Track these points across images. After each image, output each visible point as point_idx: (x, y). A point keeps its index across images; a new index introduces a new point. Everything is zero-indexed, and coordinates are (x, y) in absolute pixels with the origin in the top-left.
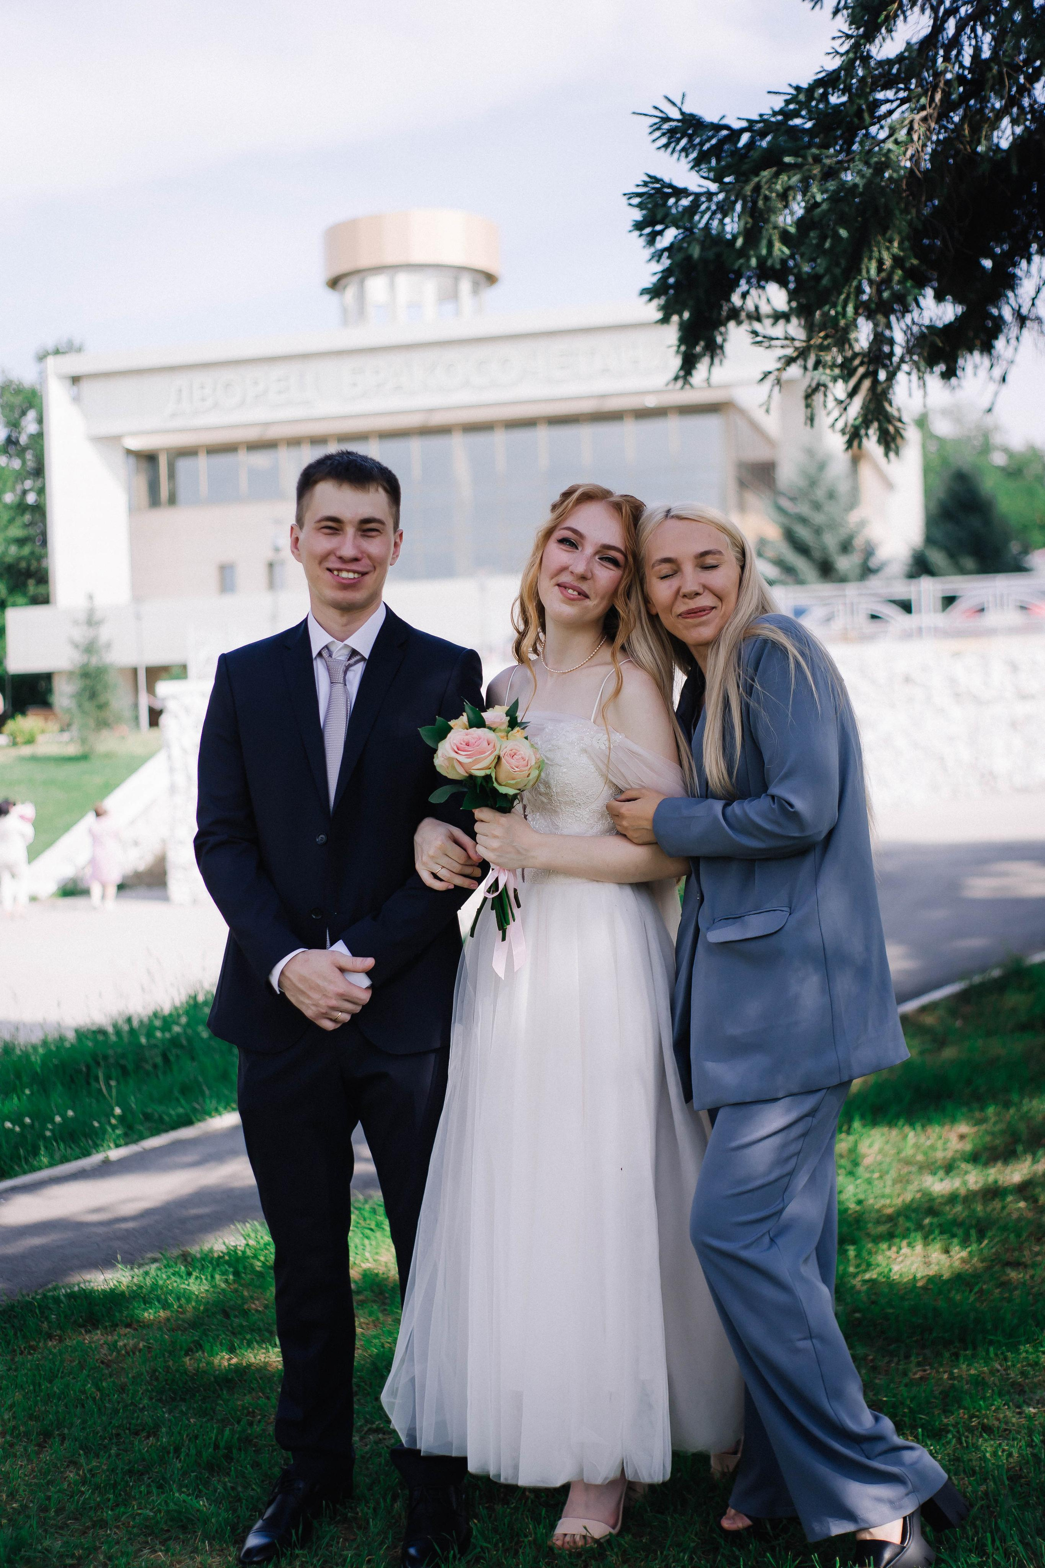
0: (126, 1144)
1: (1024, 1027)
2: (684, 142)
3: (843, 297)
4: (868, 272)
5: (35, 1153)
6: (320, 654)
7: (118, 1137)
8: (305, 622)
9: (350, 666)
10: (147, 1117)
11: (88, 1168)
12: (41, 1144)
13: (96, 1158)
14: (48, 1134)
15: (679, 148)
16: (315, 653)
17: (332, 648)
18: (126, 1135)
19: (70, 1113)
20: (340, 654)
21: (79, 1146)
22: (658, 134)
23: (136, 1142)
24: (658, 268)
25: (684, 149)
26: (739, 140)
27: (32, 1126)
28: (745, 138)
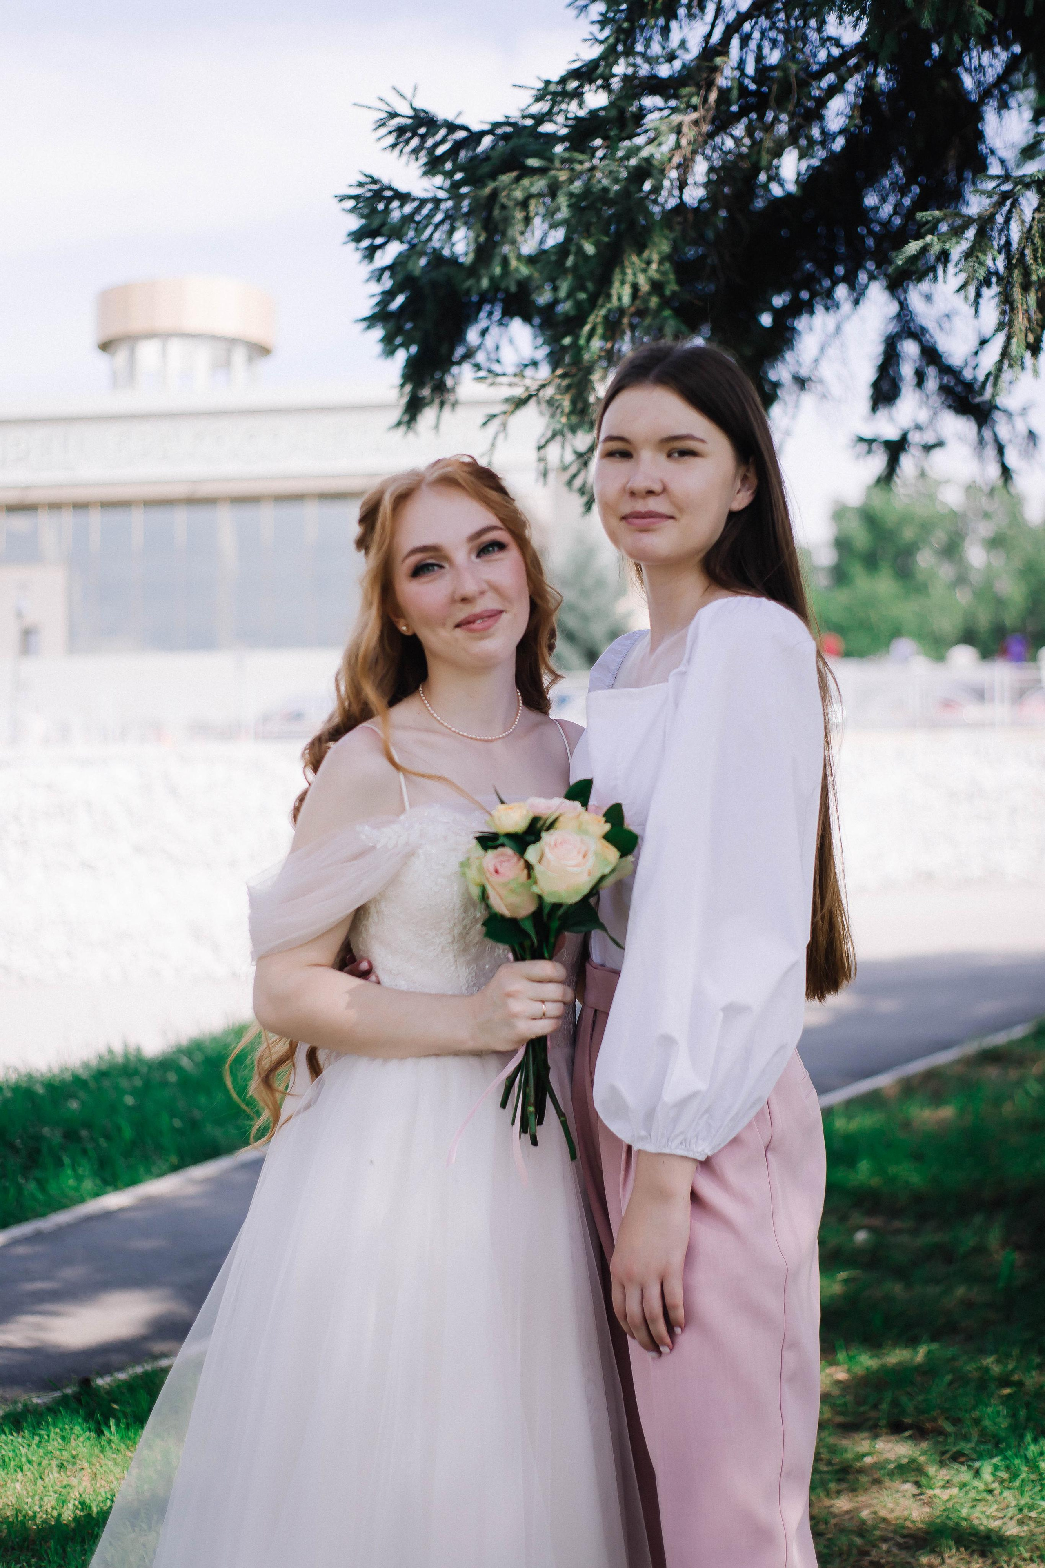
2: (415, 142)
3: (587, 328)
4: (620, 299)
15: (407, 149)
22: (383, 131)
24: (376, 289)
25: (413, 152)
26: (478, 144)
28: (486, 142)
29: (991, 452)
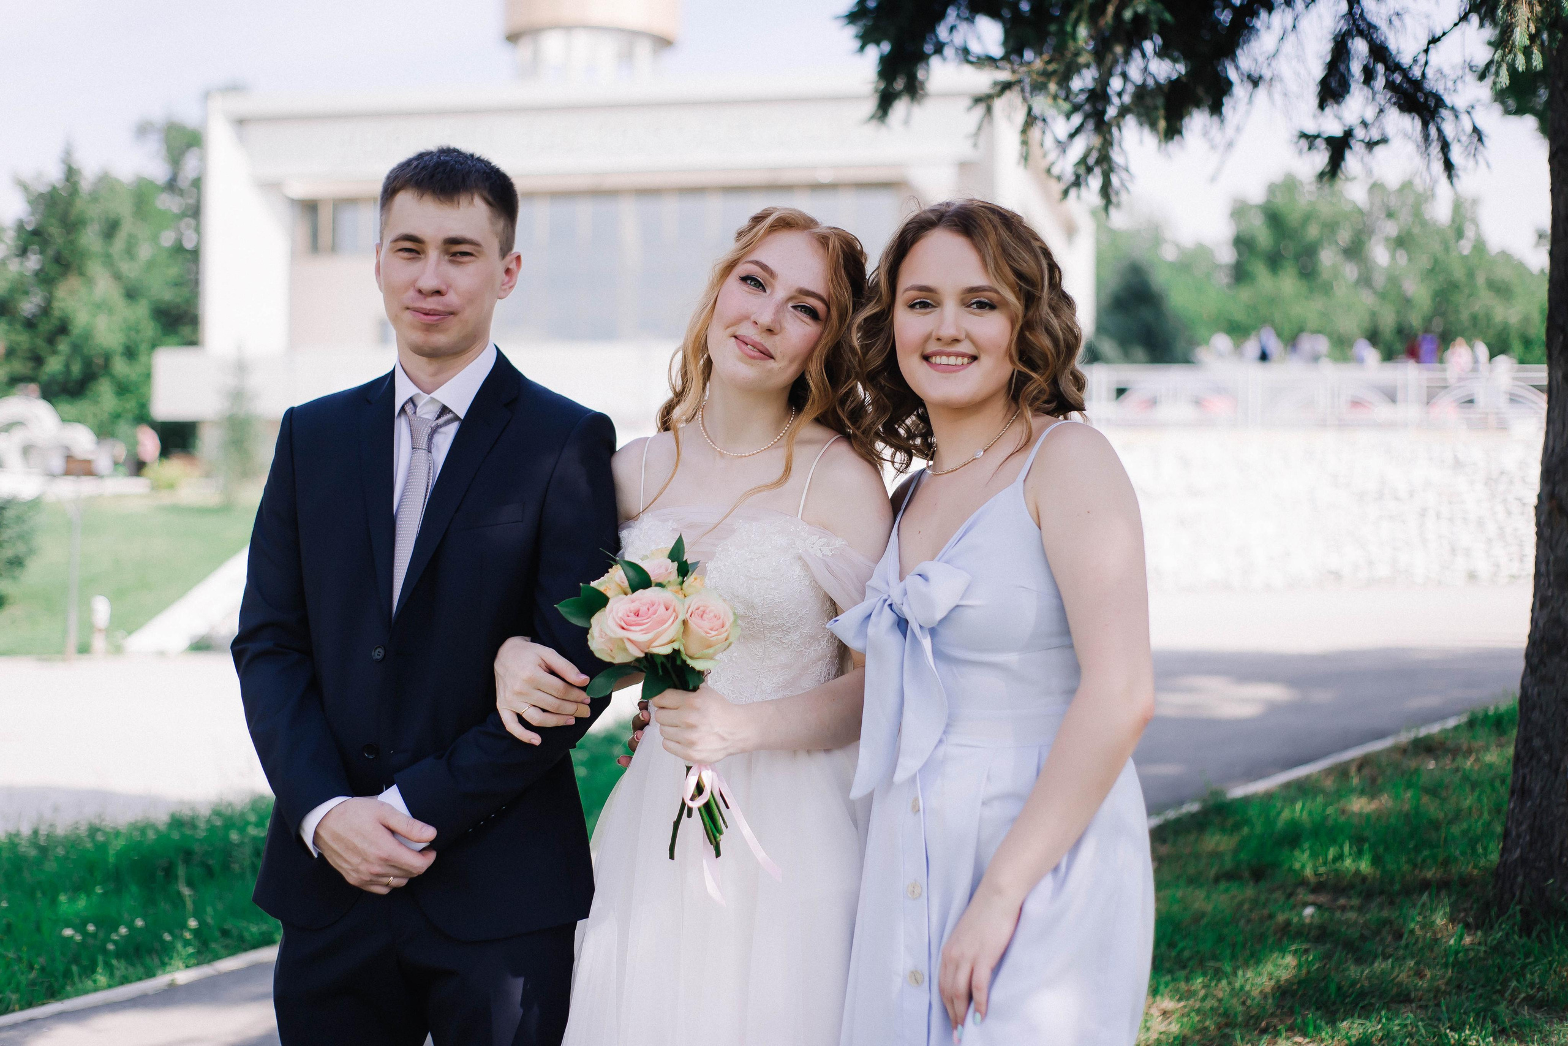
0: (199, 964)
1: (1231, 876)
5: (89, 970)
6: (403, 409)
7: (190, 956)
8: (391, 370)
10: (225, 933)
11: (150, 992)
12: (100, 959)
13: (161, 980)
14: (111, 947)
16: (397, 408)
17: (418, 402)
18: (199, 952)
19: (139, 923)
20: (427, 412)
21: (145, 966)
23: (210, 961)
27: (94, 936)
29: (1435, 149)
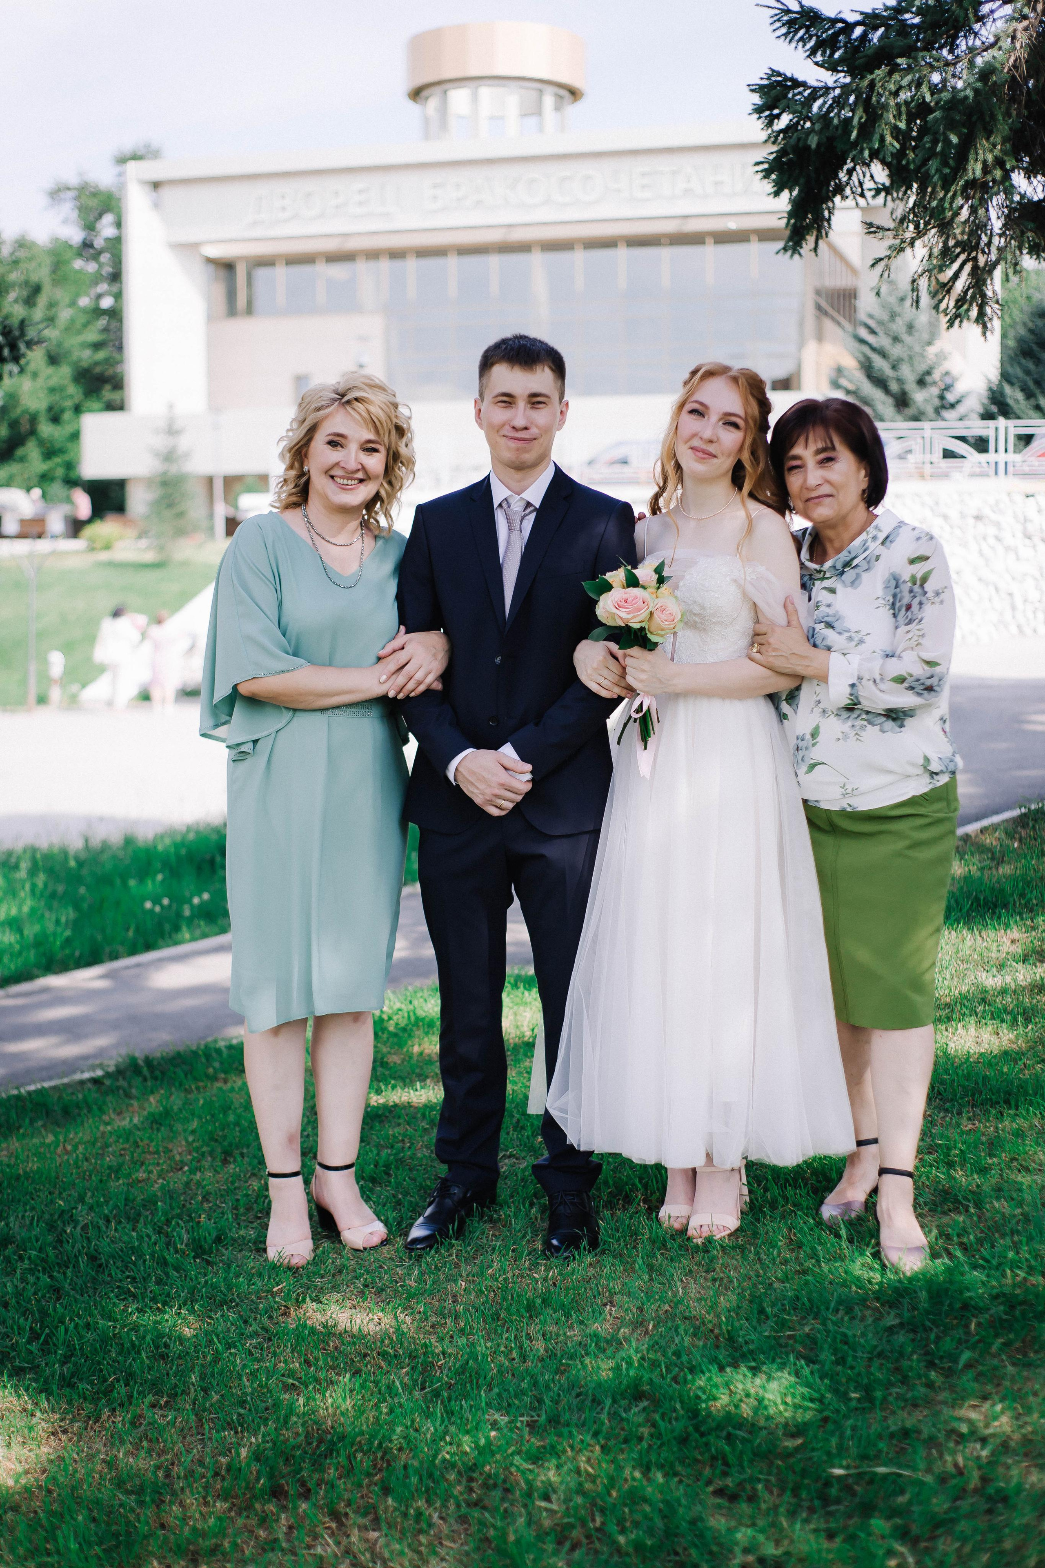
2: (801, 33)
5: (177, 928)
6: (500, 505)
8: (488, 477)
9: (525, 515)
12: (182, 922)
14: (187, 913)
15: (797, 38)
16: (496, 504)
17: (510, 501)
19: (205, 896)
20: (517, 506)
21: (217, 925)
22: (778, 24)
24: (773, 148)
25: (801, 39)
26: (853, 31)
27: (170, 906)
28: (858, 31)
